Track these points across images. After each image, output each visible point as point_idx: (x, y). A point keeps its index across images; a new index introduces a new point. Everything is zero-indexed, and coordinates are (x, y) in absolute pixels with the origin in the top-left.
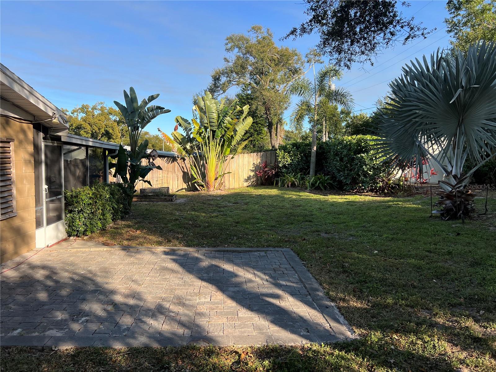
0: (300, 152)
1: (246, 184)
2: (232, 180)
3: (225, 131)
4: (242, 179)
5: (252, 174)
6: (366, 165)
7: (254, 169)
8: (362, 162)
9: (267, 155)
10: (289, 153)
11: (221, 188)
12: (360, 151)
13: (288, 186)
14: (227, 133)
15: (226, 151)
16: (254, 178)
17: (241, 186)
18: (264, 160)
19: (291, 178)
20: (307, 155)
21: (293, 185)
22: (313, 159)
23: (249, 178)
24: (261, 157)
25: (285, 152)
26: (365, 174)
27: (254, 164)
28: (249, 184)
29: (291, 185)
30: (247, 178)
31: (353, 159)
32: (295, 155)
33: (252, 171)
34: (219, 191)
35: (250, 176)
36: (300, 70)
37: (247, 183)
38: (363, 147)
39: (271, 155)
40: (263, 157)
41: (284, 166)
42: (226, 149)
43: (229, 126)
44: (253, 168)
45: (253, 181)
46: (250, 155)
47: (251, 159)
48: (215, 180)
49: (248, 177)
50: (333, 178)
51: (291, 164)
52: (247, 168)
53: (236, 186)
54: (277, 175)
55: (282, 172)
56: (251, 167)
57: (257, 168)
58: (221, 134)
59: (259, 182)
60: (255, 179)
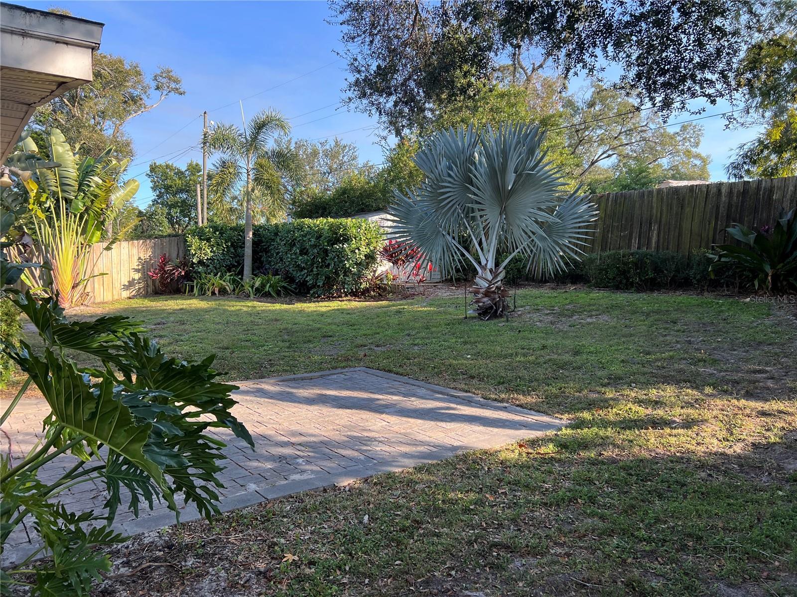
0: (226, 240)
1: (126, 294)
2: (100, 288)
3: (92, 201)
4: (118, 286)
5: (137, 276)
6: (348, 260)
7: (140, 267)
8: (341, 255)
9: (162, 244)
10: (208, 240)
11: (86, 303)
12: (337, 241)
13: (213, 293)
14: (95, 204)
15: (92, 236)
16: (140, 283)
17: (116, 297)
18: (158, 252)
19: (216, 281)
20: (237, 245)
21: (223, 292)
22: (248, 251)
23: (131, 283)
24: (154, 247)
25: (200, 239)
26: (347, 272)
27: (140, 258)
28: (133, 294)
29: (219, 292)
30: (127, 284)
31: (326, 252)
32: (218, 245)
33: (137, 271)
34: (82, 307)
35: (134, 280)
36: (141, 99)
37: (128, 292)
38: (341, 236)
39: (170, 244)
40: (156, 247)
41: (201, 262)
42: (93, 234)
43: (98, 191)
44: (138, 265)
45: (139, 289)
46: (133, 243)
47: (135, 251)
48: (73, 288)
49: (129, 282)
50: (290, 279)
51: (212, 259)
52: (127, 265)
53: (108, 297)
54: (188, 277)
55: (197, 272)
56: (135, 264)
57: (144, 267)
58: (84, 205)
59: (149, 290)
60: (142, 285)
